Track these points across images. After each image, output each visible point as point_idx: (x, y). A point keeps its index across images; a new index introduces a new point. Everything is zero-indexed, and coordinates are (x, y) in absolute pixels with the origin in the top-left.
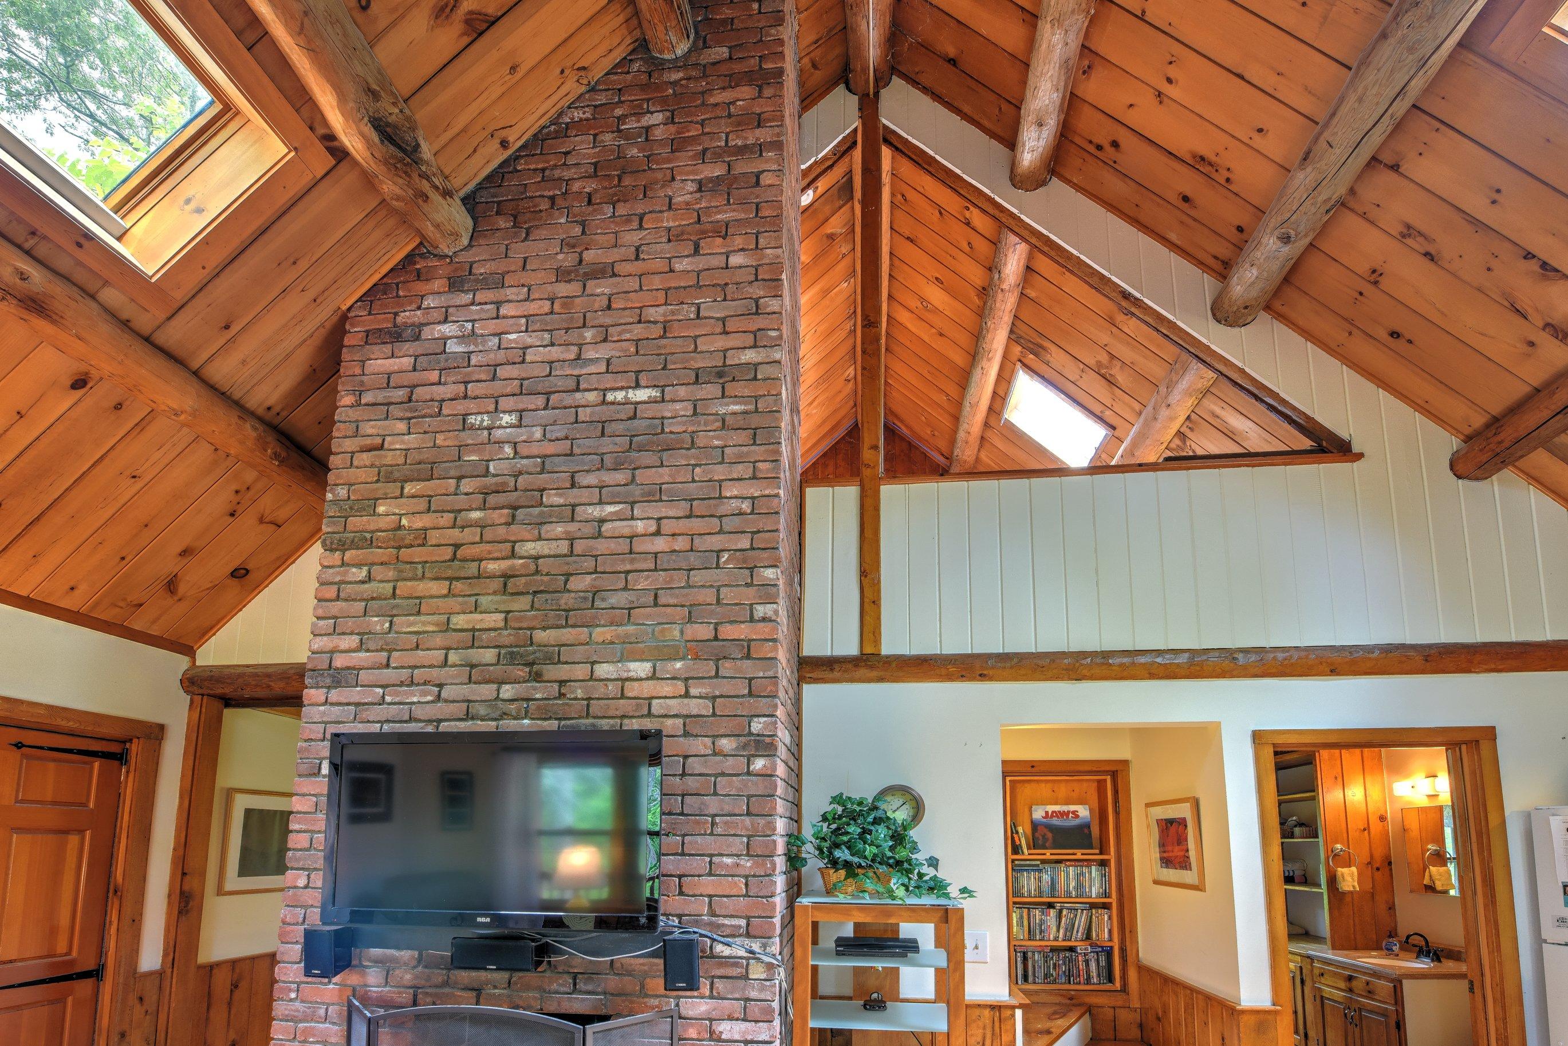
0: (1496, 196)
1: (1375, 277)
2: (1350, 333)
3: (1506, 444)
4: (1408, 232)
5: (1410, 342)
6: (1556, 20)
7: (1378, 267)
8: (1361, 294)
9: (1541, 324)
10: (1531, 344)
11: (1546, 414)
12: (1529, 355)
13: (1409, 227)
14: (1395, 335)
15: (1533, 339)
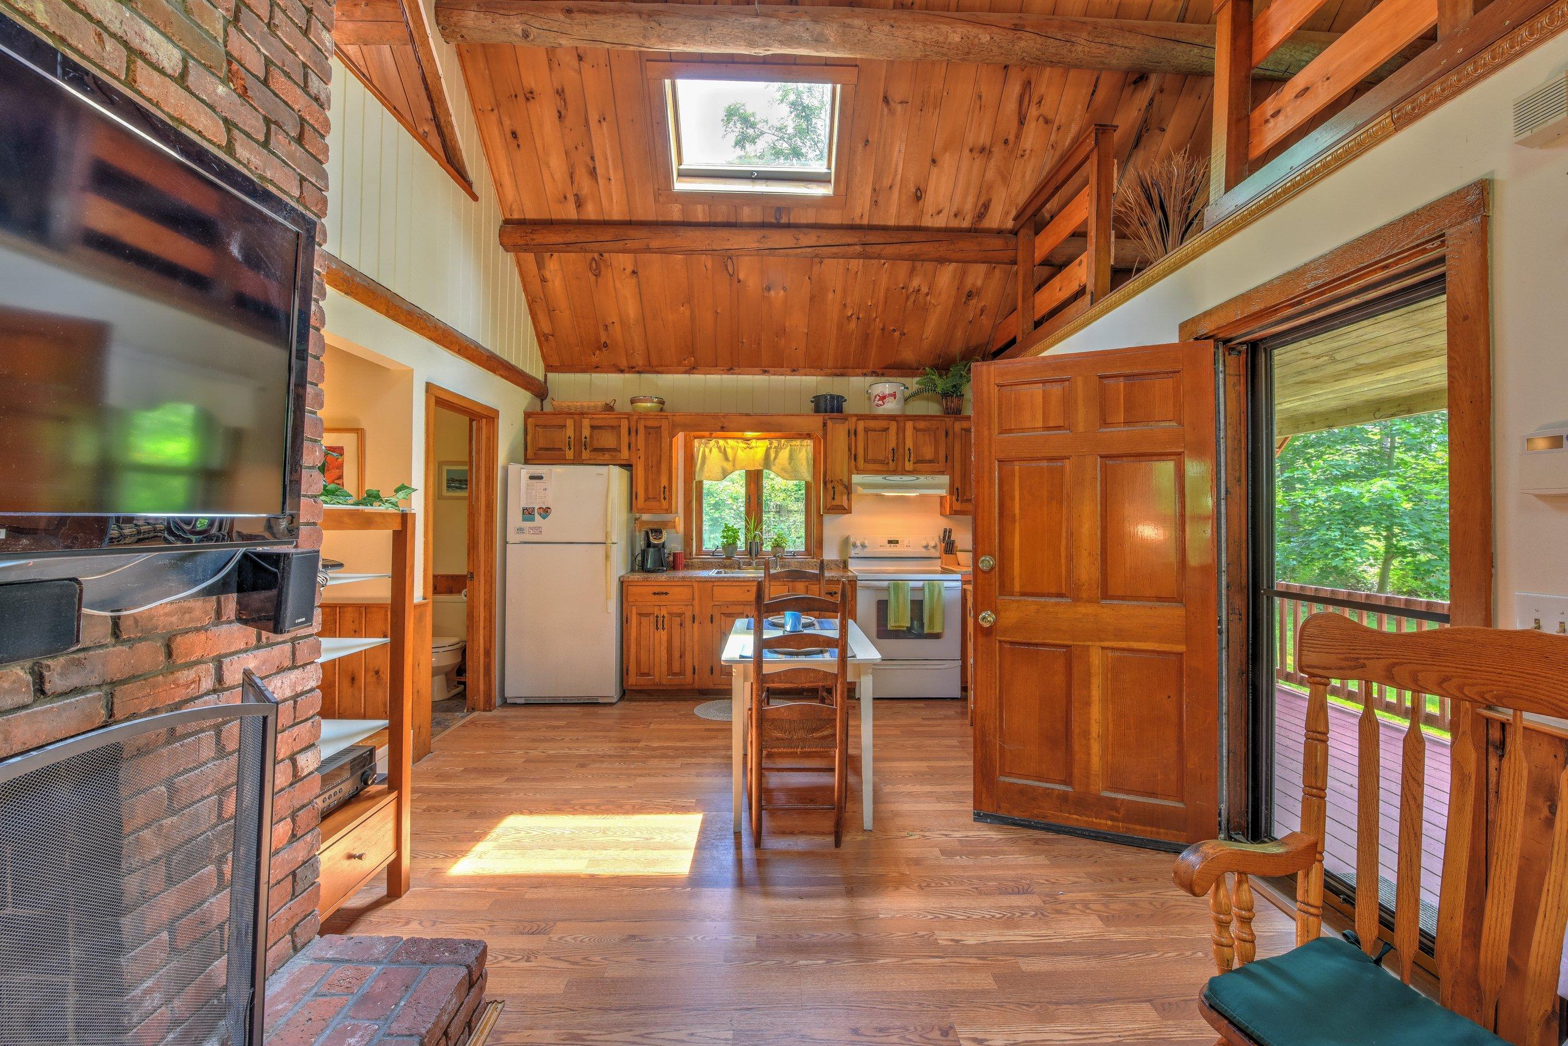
0: (602, 120)
1: (530, 96)
2: (492, 110)
3: (535, 242)
4: (560, 93)
5: (518, 146)
6: (680, 83)
7: (535, 94)
8: (516, 96)
9: (575, 192)
10: (565, 198)
11: (561, 240)
12: (561, 203)
13: (563, 91)
14: (514, 135)
15: (568, 196)
